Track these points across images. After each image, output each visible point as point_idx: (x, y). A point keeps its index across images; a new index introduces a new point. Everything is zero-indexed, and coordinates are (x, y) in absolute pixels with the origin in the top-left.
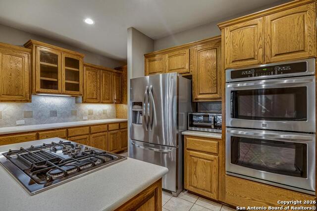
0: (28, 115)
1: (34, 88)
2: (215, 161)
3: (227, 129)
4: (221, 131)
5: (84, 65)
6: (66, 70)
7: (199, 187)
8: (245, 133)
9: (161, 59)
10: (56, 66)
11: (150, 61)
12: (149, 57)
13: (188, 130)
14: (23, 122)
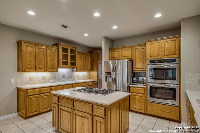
0: (54, 78)
1: (59, 65)
2: (143, 97)
3: (148, 83)
4: (146, 85)
5: (78, 52)
6: (71, 55)
7: (137, 108)
8: (156, 85)
9: (117, 51)
10: (67, 54)
11: (112, 52)
12: (112, 50)
13: (131, 84)
14: (52, 81)
